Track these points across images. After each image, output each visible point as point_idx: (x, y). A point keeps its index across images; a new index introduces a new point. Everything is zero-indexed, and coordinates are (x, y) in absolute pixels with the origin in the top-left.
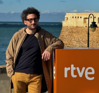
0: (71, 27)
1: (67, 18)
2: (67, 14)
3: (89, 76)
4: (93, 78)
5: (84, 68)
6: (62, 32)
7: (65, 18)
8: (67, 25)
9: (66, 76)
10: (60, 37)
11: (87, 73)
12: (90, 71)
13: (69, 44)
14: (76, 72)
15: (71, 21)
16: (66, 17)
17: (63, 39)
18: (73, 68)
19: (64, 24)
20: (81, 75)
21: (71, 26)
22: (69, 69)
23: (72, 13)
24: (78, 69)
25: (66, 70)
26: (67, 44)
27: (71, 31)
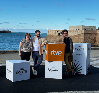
3: (60, 54)
4: (61, 55)
5: (58, 51)
9: (51, 54)
11: (59, 53)
12: (60, 52)
14: (55, 53)
16: (48, 31)
18: (54, 51)
20: (57, 54)
22: (52, 51)
24: (56, 51)
25: (51, 52)
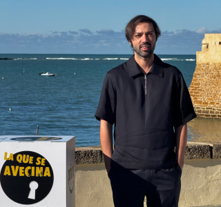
0: (215, 64)
1: (206, 46)
2: (206, 35)
6: (195, 76)
7: (203, 46)
8: (208, 61)
10: (191, 88)
13: (211, 103)
15: (216, 51)
16: (204, 42)
17: (197, 93)
19: (201, 58)
21: (216, 62)
23: (217, 35)
26: (207, 103)
27: (215, 73)
